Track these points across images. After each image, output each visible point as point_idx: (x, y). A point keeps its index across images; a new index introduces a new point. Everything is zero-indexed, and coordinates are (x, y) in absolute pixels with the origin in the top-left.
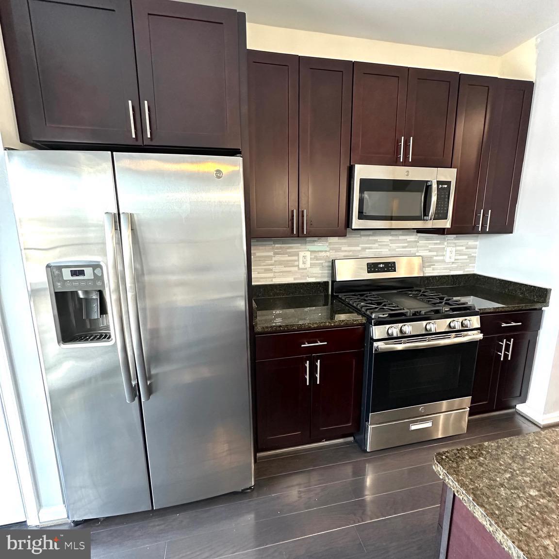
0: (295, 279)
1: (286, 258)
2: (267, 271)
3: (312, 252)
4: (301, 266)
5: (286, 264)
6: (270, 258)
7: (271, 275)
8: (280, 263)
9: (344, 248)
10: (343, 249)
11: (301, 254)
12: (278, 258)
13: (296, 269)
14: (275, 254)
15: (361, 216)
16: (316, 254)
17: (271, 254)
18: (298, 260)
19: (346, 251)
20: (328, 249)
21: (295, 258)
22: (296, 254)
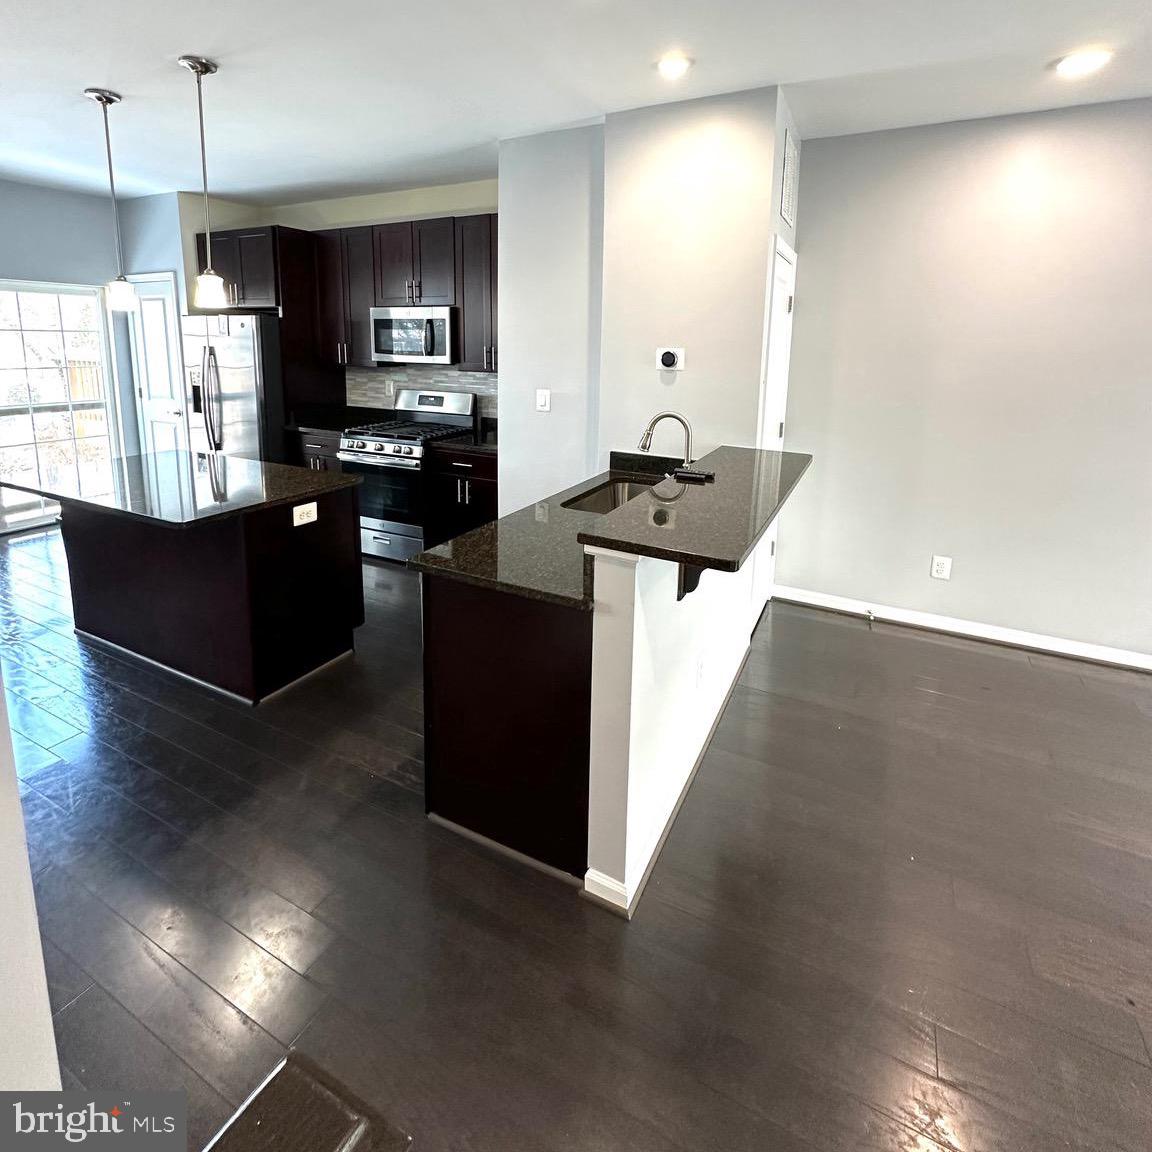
0: (384, 405)
1: (375, 385)
2: (365, 395)
3: (395, 381)
4: (387, 394)
5: (377, 390)
6: (365, 383)
7: (367, 400)
8: (372, 389)
9: (420, 380)
11: (387, 382)
12: (370, 385)
13: (384, 396)
14: (370, 381)
15: (378, 351)
16: (398, 384)
17: (365, 380)
18: (385, 388)
19: (421, 383)
20: (407, 380)
21: (383, 386)
22: (383, 382)
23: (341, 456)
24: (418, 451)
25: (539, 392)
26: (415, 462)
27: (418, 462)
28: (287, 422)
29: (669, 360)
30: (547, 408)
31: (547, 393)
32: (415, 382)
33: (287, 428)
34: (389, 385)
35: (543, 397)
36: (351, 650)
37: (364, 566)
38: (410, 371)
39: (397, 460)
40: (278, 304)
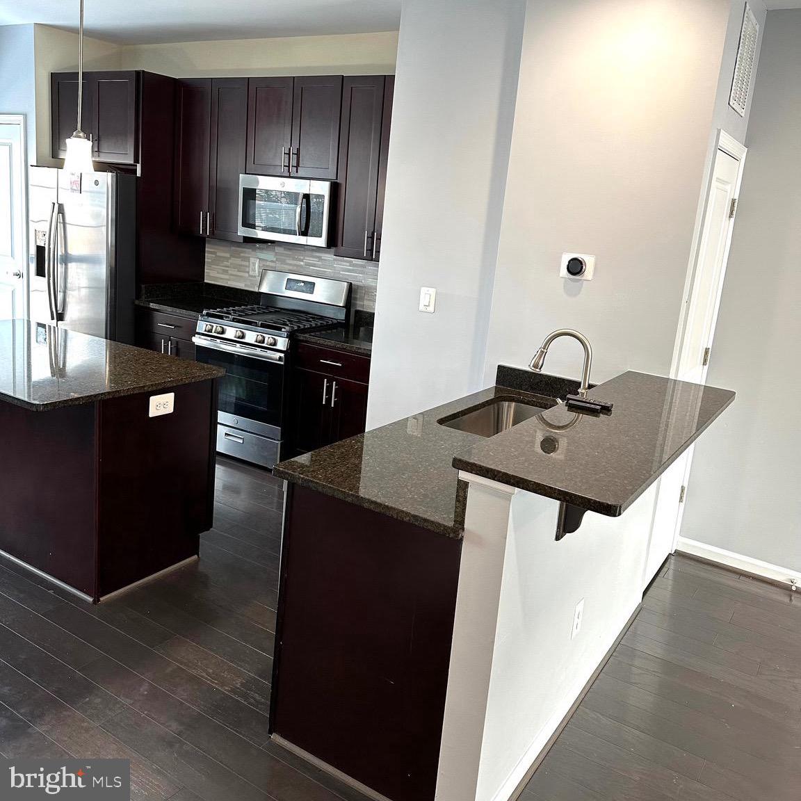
1: (238, 261)
2: (225, 272)
3: (260, 259)
4: (251, 273)
5: (239, 268)
6: (227, 259)
7: (227, 277)
8: (234, 266)
10: (288, 262)
11: (252, 260)
12: (233, 260)
13: (247, 275)
15: (245, 224)
16: (264, 263)
17: (228, 255)
18: (249, 266)
19: (290, 265)
20: (275, 259)
21: (247, 264)
22: (248, 259)
23: (197, 340)
24: (282, 343)
25: (424, 290)
26: (278, 355)
27: (282, 355)
28: (138, 297)
29: (576, 267)
30: (431, 309)
31: (432, 291)
32: (283, 262)
33: (137, 302)
34: (254, 264)
35: (427, 296)
36: (196, 556)
37: (216, 465)
38: (279, 249)
39: (258, 351)
40: (136, 161)
